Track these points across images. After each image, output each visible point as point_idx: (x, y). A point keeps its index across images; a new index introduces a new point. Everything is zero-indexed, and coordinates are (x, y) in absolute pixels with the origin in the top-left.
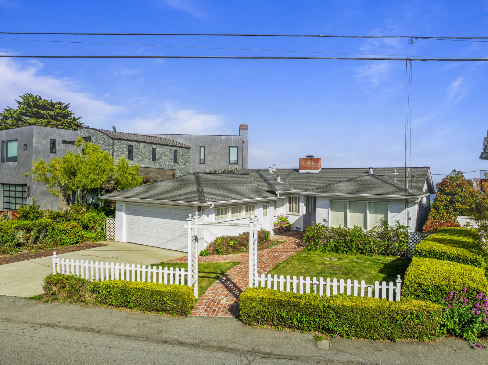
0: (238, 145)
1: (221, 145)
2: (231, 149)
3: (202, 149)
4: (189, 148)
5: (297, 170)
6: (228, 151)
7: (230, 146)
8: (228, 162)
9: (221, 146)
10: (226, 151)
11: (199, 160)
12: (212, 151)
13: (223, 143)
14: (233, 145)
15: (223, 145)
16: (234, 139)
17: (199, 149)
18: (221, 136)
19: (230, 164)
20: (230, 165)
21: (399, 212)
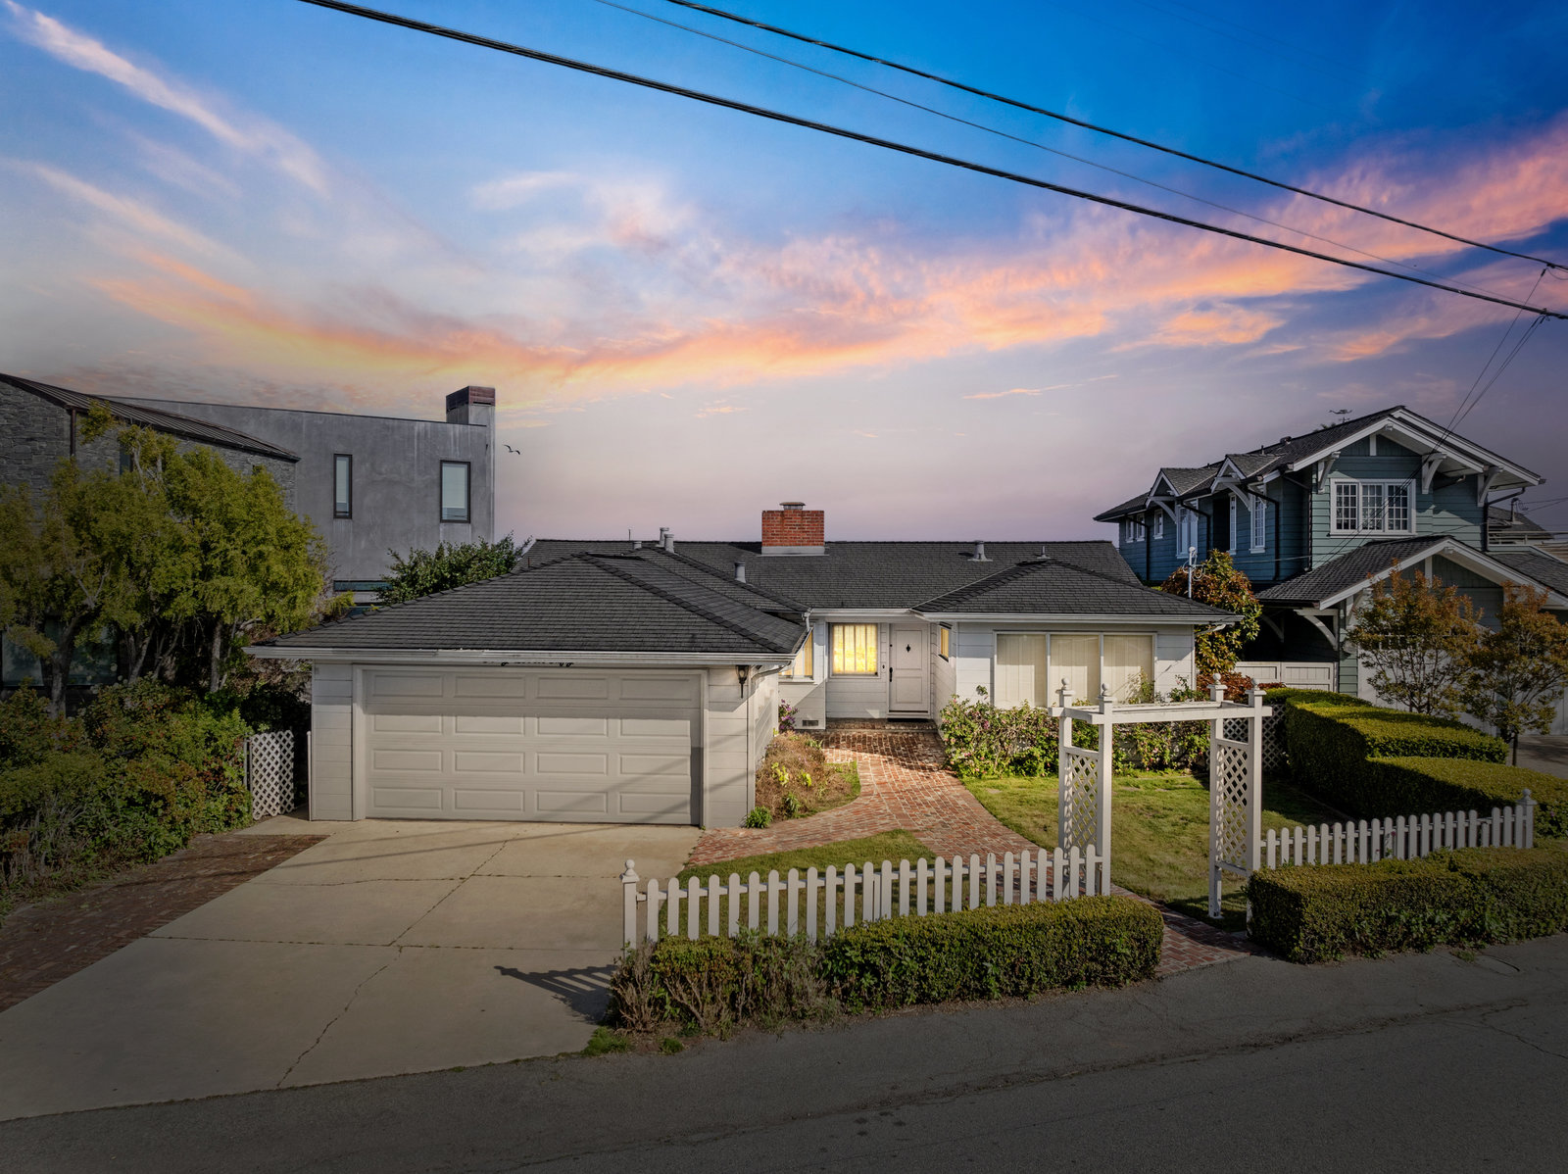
0: (469, 457)
1: (411, 455)
2: (447, 469)
3: (342, 465)
4: (294, 461)
5: (755, 547)
6: (436, 477)
7: (444, 458)
8: (437, 514)
9: (413, 458)
10: (428, 477)
11: (332, 504)
12: (380, 474)
13: (418, 445)
14: (453, 458)
15: (418, 456)
16: (457, 435)
17: (330, 466)
18: (412, 424)
19: (442, 521)
20: (442, 527)
21: (1179, 658)
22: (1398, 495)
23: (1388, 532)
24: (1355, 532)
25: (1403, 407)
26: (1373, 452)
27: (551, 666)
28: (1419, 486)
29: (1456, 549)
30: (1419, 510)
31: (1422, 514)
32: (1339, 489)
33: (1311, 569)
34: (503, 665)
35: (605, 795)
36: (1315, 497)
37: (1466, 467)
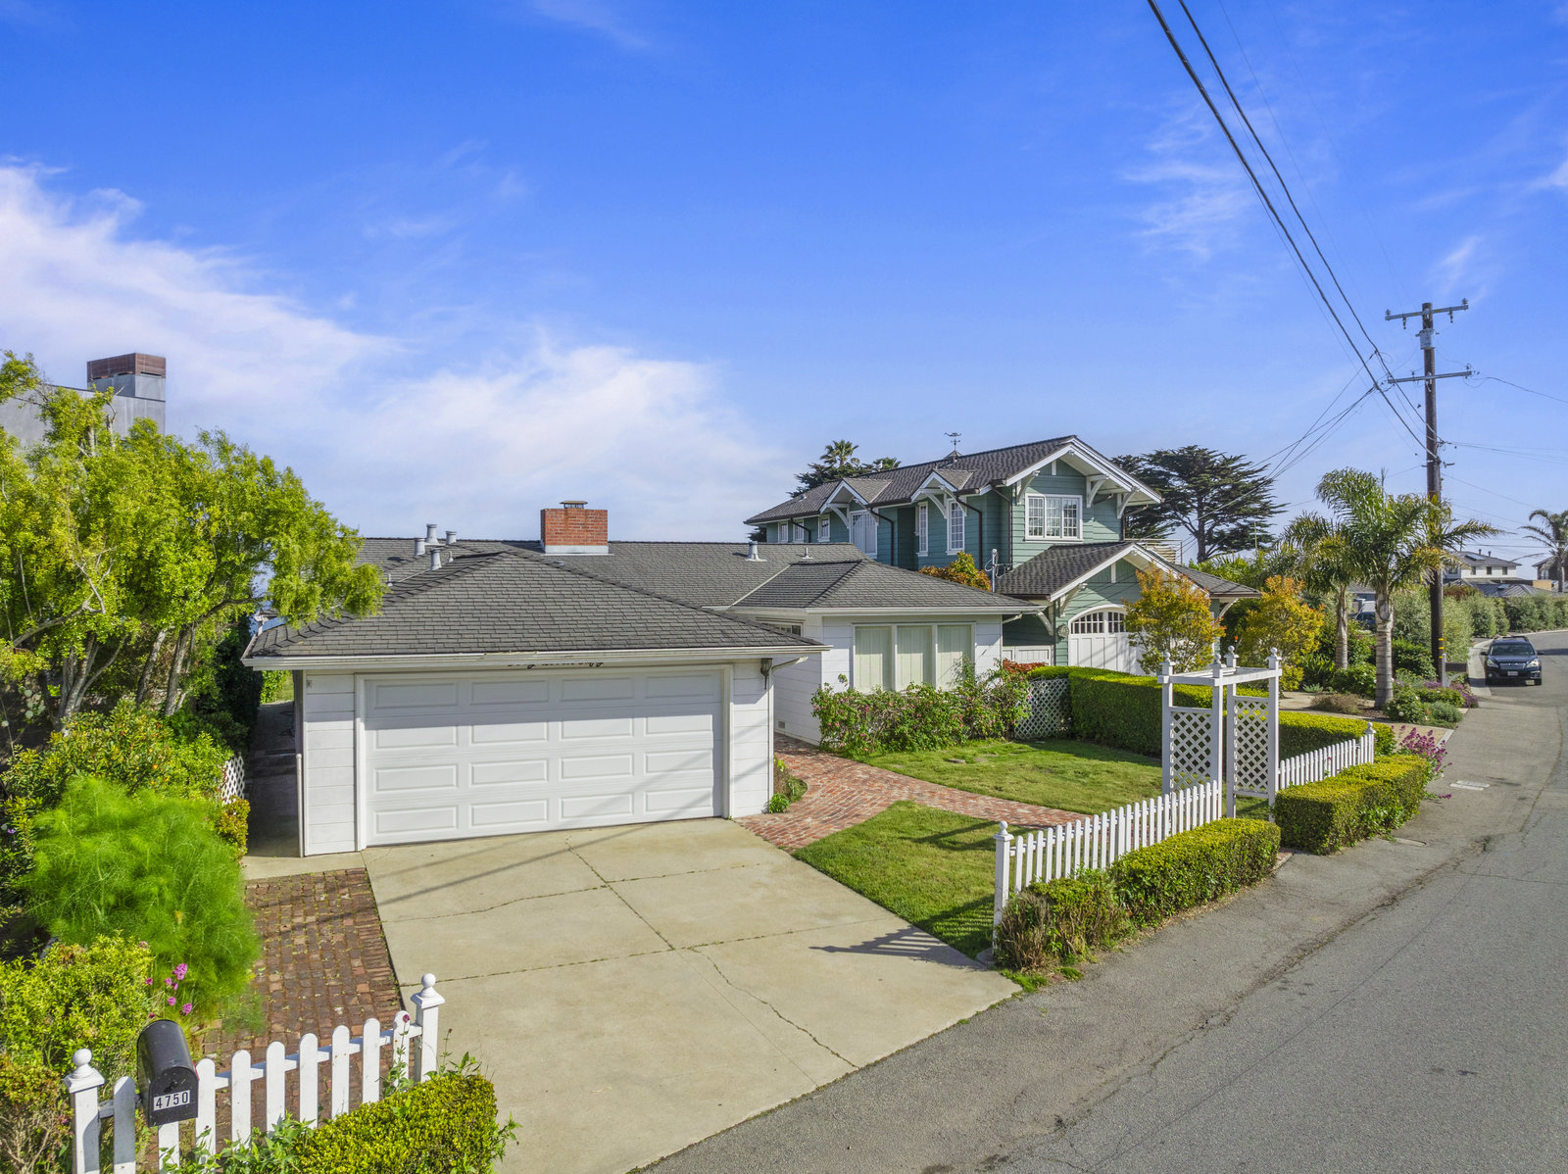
21: (991, 643)
22: (1071, 512)
23: (1064, 538)
24: (1041, 537)
25: (1075, 437)
26: (1054, 473)
27: (581, 666)
28: (1085, 502)
29: (1139, 553)
30: (1085, 520)
31: (1086, 524)
32: (1031, 501)
33: (1012, 569)
34: (530, 667)
35: (630, 796)
36: (1014, 508)
37: (1118, 487)
